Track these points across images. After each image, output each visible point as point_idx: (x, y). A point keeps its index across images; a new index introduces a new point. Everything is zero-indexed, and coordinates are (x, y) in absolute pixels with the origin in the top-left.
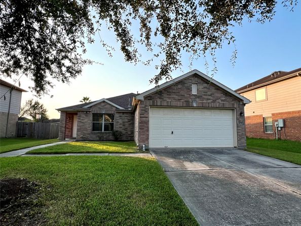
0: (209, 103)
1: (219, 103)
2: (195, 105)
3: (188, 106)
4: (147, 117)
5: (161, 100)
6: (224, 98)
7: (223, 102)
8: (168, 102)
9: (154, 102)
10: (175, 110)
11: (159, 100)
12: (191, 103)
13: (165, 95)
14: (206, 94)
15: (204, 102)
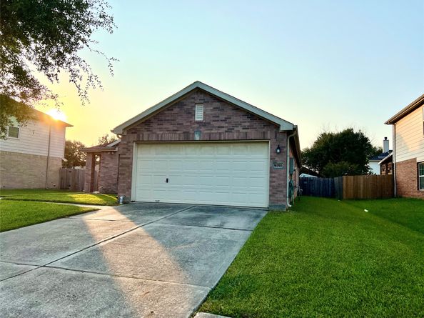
0: (220, 134)
1: (239, 132)
2: (197, 137)
3: (187, 140)
4: (129, 158)
5: (149, 132)
6: (248, 124)
7: (244, 131)
8: (158, 135)
9: (139, 136)
10: (172, 146)
11: (146, 133)
12: (191, 136)
13: (155, 125)
14: (217, 119)
15: (212, 132)
